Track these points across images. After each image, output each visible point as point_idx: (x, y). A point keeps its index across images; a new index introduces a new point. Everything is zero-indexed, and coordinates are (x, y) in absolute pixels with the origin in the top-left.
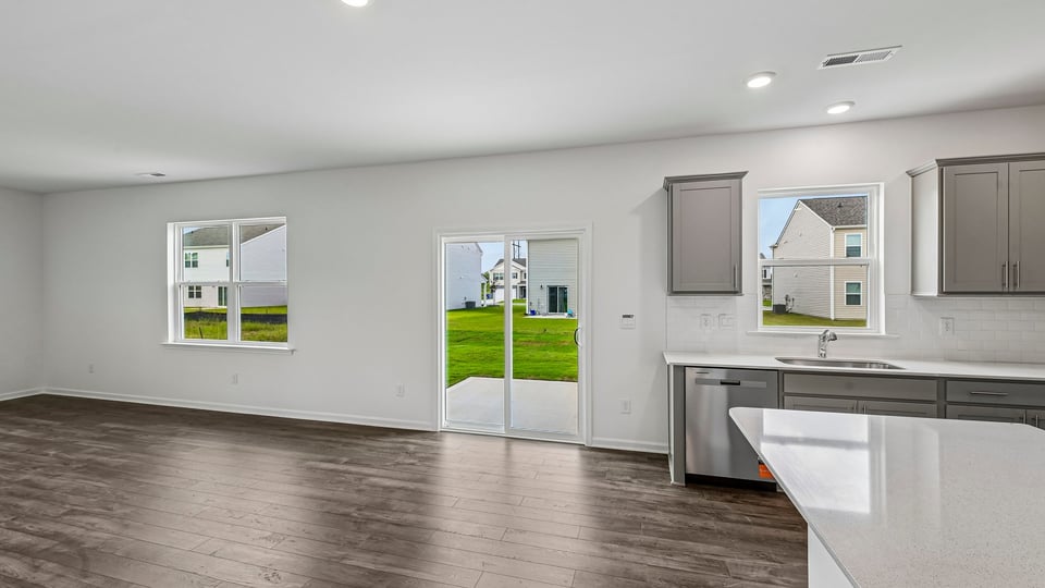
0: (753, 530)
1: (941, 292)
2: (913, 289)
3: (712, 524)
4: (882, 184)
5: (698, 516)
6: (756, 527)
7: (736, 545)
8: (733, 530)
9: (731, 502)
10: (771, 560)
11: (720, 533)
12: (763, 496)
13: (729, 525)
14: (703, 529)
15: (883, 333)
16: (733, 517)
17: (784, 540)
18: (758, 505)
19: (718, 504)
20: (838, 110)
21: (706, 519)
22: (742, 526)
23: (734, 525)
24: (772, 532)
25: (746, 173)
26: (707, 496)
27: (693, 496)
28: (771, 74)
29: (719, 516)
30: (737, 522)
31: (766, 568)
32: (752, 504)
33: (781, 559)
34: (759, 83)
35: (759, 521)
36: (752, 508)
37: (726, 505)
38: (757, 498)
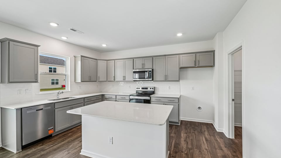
0: (55, 147)
1: (81, 81)
2: (75, 80)
3: (42, 153)
4: (69, 57)
5: (36, 154)
6: (55, 146)
7: (55, 152)
8: (50, 150)
9: (43, 145)
10: (65, 149)
11: (47, 153)
12: (49, 139)
13: (48, 150)
14: (41, 156)
15: (70, 90)
16: (48, 148)
17: (64, 144)
18: (51, 141)
19: (39, 148)
20: (64, 38)
21: (39, 153)
22: (52, 148)
23: (49, 149)
24: (60, 144)
25: (40, 46)
26: (33, 149)
27: (28, 151)
28: (58, 25)
29: (43, 150)
30: (49, 148)
31: (66, 151)
32: (49, 142)
33: (66, 148)
34: (54, 25)
35: (54, 144)
36: (50, 143)
37: (42, 147)
38: (48, 140)
